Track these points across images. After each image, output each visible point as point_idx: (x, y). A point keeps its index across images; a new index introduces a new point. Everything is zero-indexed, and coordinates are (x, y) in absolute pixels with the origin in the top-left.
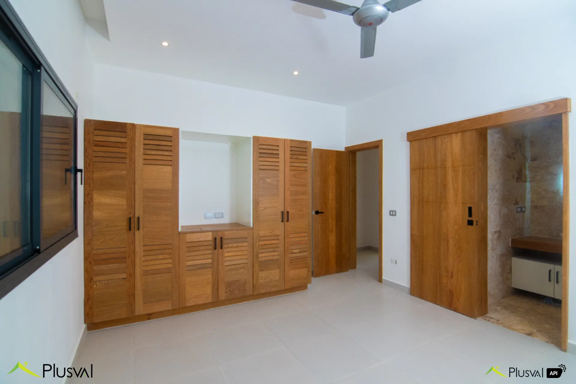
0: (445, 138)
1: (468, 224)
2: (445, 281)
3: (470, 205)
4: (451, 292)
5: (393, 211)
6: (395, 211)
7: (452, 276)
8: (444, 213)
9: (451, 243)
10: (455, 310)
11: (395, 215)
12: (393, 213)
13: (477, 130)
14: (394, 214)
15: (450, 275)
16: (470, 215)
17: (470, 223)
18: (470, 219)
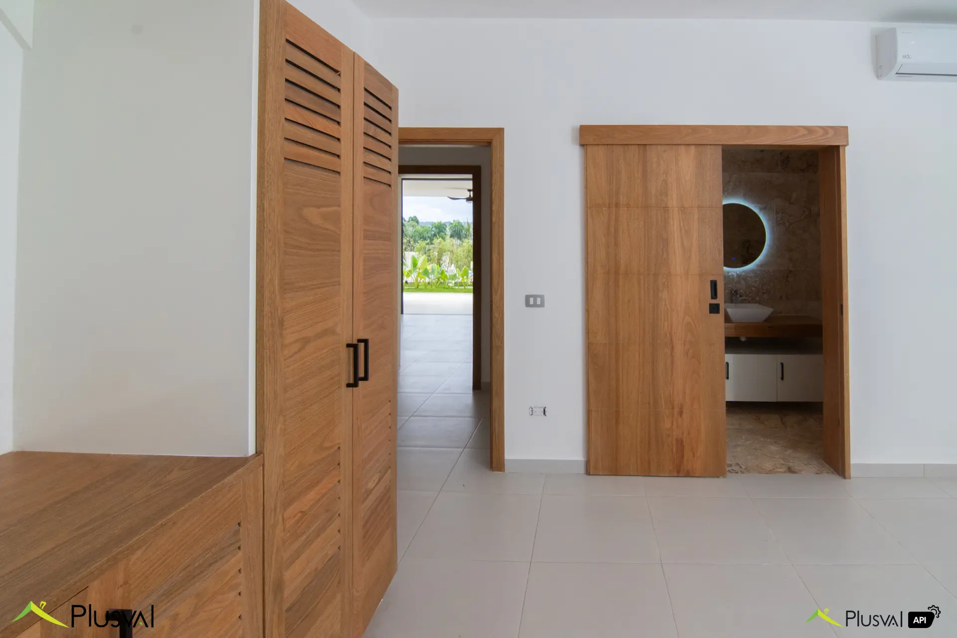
0: (665, 151)
1: (711, 312)
2: (667, 424)
3: (712, 278)
4: (680, 443)
5: (535, 297)
6: (542, 297)
7: (681, 413)
8: (665, 295)
9: (679, 349)
10: (688, 475)
11: (542, 305)
12: (532, 301)
13: (723, 145)
14: (539, 302)
15: (676, 410)
16: (714, 295)
17: (714, 309)
18: (714, 302)
